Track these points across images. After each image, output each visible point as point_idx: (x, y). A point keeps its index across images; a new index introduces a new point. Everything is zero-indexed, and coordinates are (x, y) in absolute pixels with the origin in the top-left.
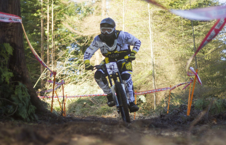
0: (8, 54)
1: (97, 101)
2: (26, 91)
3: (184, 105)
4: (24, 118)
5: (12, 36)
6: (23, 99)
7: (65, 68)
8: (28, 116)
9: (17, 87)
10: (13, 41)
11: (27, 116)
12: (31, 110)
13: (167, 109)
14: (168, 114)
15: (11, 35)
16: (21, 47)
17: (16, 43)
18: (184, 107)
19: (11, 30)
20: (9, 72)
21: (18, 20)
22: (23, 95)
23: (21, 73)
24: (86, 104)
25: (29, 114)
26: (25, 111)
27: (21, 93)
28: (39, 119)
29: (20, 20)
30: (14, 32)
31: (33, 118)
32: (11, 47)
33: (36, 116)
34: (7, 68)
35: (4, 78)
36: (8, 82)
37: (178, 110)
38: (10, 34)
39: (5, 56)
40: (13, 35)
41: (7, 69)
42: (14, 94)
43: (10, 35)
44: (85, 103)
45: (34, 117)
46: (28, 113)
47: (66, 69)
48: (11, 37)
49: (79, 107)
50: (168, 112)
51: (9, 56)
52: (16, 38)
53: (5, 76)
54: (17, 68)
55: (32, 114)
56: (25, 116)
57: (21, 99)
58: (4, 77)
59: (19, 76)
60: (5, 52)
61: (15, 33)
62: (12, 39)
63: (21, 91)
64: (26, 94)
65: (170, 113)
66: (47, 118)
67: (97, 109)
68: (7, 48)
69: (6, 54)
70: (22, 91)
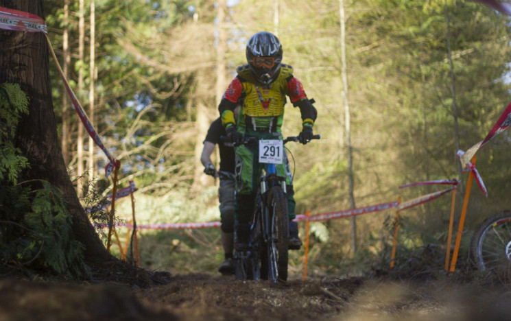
0: (16, 111)
1: (207, 237)
2: (62, 203)
3: (433, 247)
4: (60, 272)
5: (22, 66)
6: (54, 223)
7: (125, 153)
8: (67, 266)
9: (38, 195)
10: (24, 79)
11: (65, 267)
12: (75, 251)
13: (389, 258)
14: (393, 268)
15: (20, 64)
16: (46, 93)
17: (32, 84)
18: (436, 252)
19: (21, 51)
20: (18, 156)
21: (37, 27)
22: (55, 214)
23: (45, 161)
24: (179, 243)
25: (70, 261)
26: (61, 253)
27: (49, 209)
28: (94, 276)
29: (42, 26)
30: (29, 56)
31: (79, 273)
32: (22, 92)
33: (86, 268)
34: (12, 146)
35: (4, 170)
36: (15, 181)
37: (420, 260)
38: (18, 60)
39: (9, 116)
40: (24, 65)
41: (13, 149)
42: (31, 211)
43: (17, 65)
44: (175, 242)
45: (83, 271)
46: (67, 259)
47: (130, 156)
48: (20, 70)
49: (162, 251)
50: (392, 264)
51: (18, 116)
52: (32, 72)
53: (7, 167)
54: (35, 147)
55: (76, 262)
56: (60, 266)
57: (50, 224)
58: (5, 167)
59: (41, 167)
60: (7, 105)
61: (31, 59)
62: (23, 73)
63: (49, 204)
64: (62, 211)
65: (401, 267)
66: (111, 273)
67: (207, 256)
68: (14, 95)
69: (10, 110)
70: (53, 204)
